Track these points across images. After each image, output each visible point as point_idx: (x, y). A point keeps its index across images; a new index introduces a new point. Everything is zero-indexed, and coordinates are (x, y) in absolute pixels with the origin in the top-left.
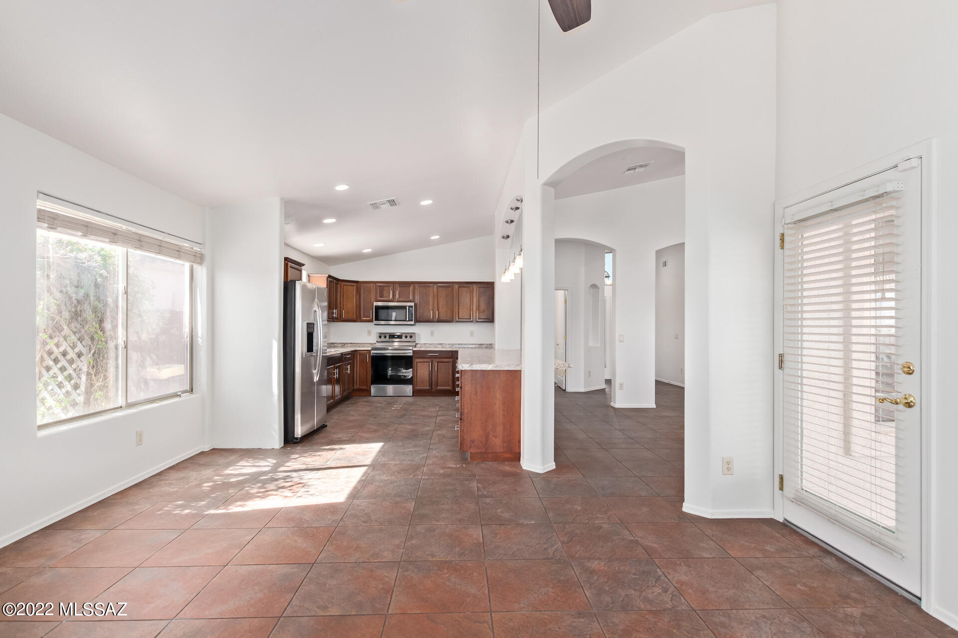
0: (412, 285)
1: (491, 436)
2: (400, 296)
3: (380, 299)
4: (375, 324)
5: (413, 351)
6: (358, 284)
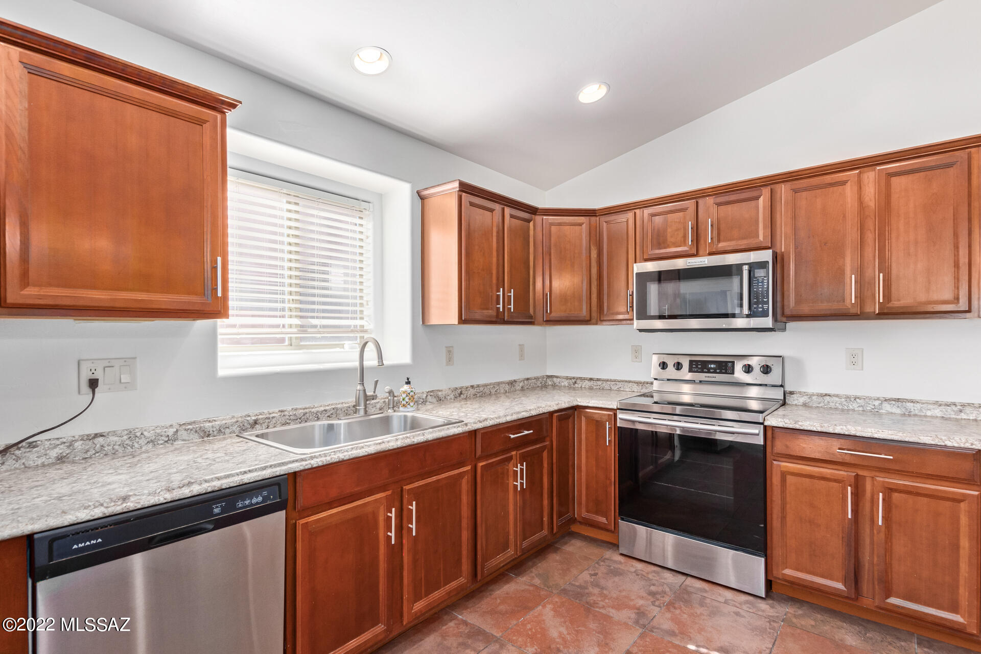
0: (767, 191)
2: (719, 234)
3: (657, 251)
4: (641, 330)
5: (765, 427)
6: (593, 219)
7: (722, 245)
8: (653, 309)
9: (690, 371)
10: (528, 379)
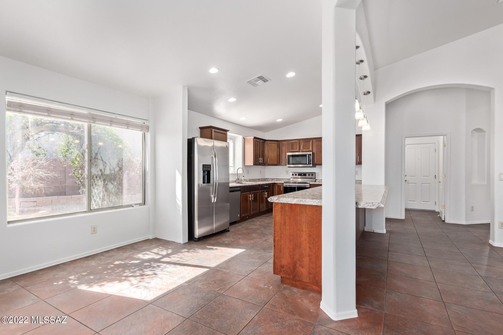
0: (311, 140)
1: (298, 265)
2: (303, 148)
3: (292, 150)
4: (288, 167)
5: (310, 184)
6: (278, 142)
7: (304, 150)
8: (291, 163)
9: (298, 176)
10: (262, 179)
